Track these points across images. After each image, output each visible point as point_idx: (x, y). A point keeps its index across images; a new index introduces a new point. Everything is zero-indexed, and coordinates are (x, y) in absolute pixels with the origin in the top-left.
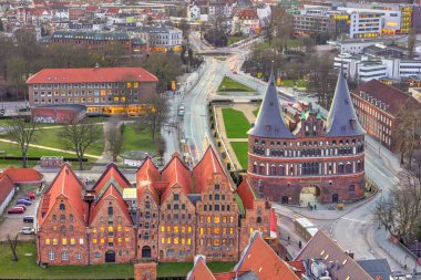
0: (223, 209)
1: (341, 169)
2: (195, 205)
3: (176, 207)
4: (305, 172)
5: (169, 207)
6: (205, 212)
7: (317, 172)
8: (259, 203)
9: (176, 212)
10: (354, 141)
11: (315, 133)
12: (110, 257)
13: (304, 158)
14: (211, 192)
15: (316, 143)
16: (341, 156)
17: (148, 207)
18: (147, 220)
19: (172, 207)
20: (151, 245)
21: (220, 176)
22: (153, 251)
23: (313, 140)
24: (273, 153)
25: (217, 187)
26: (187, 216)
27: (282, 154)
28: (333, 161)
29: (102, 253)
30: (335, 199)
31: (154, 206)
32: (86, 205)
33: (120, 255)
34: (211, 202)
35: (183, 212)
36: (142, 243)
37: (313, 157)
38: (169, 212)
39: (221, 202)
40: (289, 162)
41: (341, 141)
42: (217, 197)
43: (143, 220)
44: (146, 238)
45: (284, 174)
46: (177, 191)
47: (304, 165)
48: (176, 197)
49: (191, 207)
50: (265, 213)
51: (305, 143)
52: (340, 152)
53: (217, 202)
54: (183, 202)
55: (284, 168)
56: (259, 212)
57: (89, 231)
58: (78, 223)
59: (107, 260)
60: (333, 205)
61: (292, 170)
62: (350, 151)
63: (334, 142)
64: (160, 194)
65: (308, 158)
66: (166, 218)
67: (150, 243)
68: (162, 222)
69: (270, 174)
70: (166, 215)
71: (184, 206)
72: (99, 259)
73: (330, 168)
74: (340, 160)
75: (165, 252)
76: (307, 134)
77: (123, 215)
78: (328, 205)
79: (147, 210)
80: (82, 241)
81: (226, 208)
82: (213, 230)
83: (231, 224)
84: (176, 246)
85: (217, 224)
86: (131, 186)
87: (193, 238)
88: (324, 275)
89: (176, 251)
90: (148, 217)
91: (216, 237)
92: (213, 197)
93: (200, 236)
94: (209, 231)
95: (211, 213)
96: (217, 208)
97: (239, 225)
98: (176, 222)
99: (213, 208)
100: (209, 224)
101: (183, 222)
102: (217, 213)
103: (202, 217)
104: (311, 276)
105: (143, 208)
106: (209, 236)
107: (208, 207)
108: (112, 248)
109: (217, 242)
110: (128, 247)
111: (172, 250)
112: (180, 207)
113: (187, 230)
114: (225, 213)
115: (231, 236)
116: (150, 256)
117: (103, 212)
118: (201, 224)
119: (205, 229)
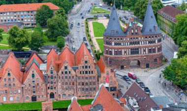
1: (150, 51)
2: (75, 71)
3: (66, 73)
4: (132, 53)
5: (62, 73)
6: (81, 75)
7: (138, 53)
8: (107, 70)
9: (66, 75)
10: (156, 37)
11: (136, 33)
12: (34, 99)
13: (131, 46)
14: (83, 65)
15: (137, 38)
16: (150, 44)
17: (52, 73)
18: (52, 80)
19: (64, 73)
20: (54, 92)
21: (87, 57)
22: (55, 95)
23: (136, 37)
24: (116, 44)
25: (86, 62)
26: (71, 77)
27: (120, 44)
28: (146, 47)
29: (30, 97)
30: (148, 66)
31: (55, 73)
32: (22, 73)
33: (39, 97)
34: (83, 70)
35: (70, 75)
36: (50, 91)
37: (136, 45)
38: (63, 75)
39: (88, 70)
40: (124, 48)
41: (150, 37)
42: (86, 67)
43: (50, 80)
44: (52, 89)
45: (121, 54)
46: (66, 65)
47: (132, 49)
48: (66, 68)
49: (73, 73)
50: (111, 74)
51: (131, 39)
52: (149, 42)
53: (86, 70)
54: (69, 70)
55: (121, 52)
56: (108, 74)
57: (23, 86)
58: (17, 83)
59: (32, 101)
60: (146, 69)
61: (125, 52)
62: (154, 42)
63: (146, 37)
64: (58, 66)
65: (133, 46)
66: (61, 78)
67: (54, 91)
68: (60, 81)
69: (115, 55)
71: (70, 72)
72: (29, 100)
73: (145, 51)
74: (149, 46)
75: (61, 96)
76: (132, 34)
77: (39, 77)
78: (144, 70)
79: (52, 75)
80: (19, 91)
81: (91, 72)
82: (85, 84)
83: (94, 81)
84: (67, 92)
85: (87, 81)
86: (44, 63)
87: (75, 88)
88: (135, 105)
89: (67, 95)
90: (52, 78)
91: (87, 87)
92: (84, 67)
93: (79, 87)
94: (83, 85)
95: (83, 75)
96: (86, 72)
97: (98, 81)
98: (66, 80)
99: (85, 73)
100: (83, 81)
101: (70, 80)
102: (86, 75)
103: (79, 78)
104: (129, 105)
105: (49, 73)
106: (83, 87)
107: (82, 72)
108: (34, 94)
109: (87, 89)
110: (43, 93)
111: (65, 95)
112: (68, 73)
113: (72, 84)
114: (91, 75)
115: (94, 86)
116: (54, 98)
117: (29, 76)
118: (78, 81)
119: (81, 84)
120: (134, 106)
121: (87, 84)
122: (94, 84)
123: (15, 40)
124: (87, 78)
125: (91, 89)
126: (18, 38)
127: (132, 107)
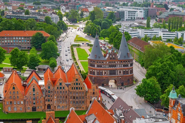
0: (79, 89)
1: (124, 73)
2: (68, 87)
3: (61, 88)
4: (110, 74)
6: (72, 90)
7: (115, 74)
9: (61, 90)
10: (129, 61)
11: (114, 59)
13: (110, 68)
14: (74, 82)
15: (114, 62)
17: (49, 88)
18: (49, 94)
19: (59, 88)
21: (78, 75)
22: (51, 106)
24: (98, 66)
25: (77, 80)
26: (65, 92)
27: (101, 66)
28: (121, 69)
29: (31, 108)
30: (123, 85)
31: (52, 88)
33: (38, 108)
34: (75, 86)
35: (64, 90)
36: (47, 103)
38: (58, 90)
39: (78, 86)
40: (104, 70)
41: (124, 62)
42: (77, 84)
44: (49, 101)
45: (102, 75)
46: (61, 82)
47: (110, 71)
48: (61, 84)
49: (66, 88)
51: (110, 62)
52: (124, 66)
53: (77, 86)
54: (64, 86)
55: (102, 73)
56: (94, 90)
57: (25, 98)
58: (20, 95)
59: (33, 110)
61: (105, 73)
62: (128, 66)
63: (121, 62)
64: (54, 82)
66: (57, 92)
67: (51, 103)
68: (55, 94)
69: (97, 75)
70: (57, 91)
71: (64, 88)
72: (29, 110)
73: (120, 72)
74: (124, 69)
75: (56, 107)
76: (111, 58)
77: (39, 91)
79: (49, 89)
80: (22, 103)
81: (80, 88)
82: (75, 98)
83: (83, 95)
84: (61, 104)
85: (77, 95)
86: (42, 80)
87: (68, 101)
88: (121, 115)
89: (61, 106)
90: (49, 92)
91: (77, 100)
92: (75, 84)
93: (70, 100)
94: (74, 98)
95: (75, 90)
96: (77, 88)
97: (86, 95)
98: (61, 94)
99: (75, 88)
100: (74, 95)
101: (64, 94)
102: (77, 91)
103: (71, 92)
104: (116, 115)
105: (47, 89)
106: (74, 100)
107: (73, 88)
108: (35, 105)
109: (77, 102)
110: (42, 105)
111: (59, 106)
112: (62, 88)
113: (65, 97)
114: (80, 90)
115: (83, 100)
116: (50, 108)
117: (30, 90)
118: (71, 95)
119: (73, 97)
120: (121, 117)
121: (77, 98)
122: (83, 98)
123: (17, 59)
124: (77, 93)
125: (80, 102)
126: (18, 59)
127: (118, 117)
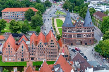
0: (54, 47)
2: (46, 46)
3: (41, 46)
7: (81, 37)
8: (64, 45)
9: (41, 48)
12: (22, 60)
13: (77, 33)
14: (50, 42)
17: (33, 46)
18: (33, 50)
19: (40, 46)
21: (53, 38)
22: (34, 58)
26: (43, 49)
29: (20, 59)
31: (34, 46)
32: (16, 46)
33: (25, 59)
34: (50, 45)
36: (31, 56)
38: (39, 48)
39: (53, 45)
40: (73, 34)
42: (52, 43)
44: (32, 55)
45: (72, 37)
48: (41, 43)
50: (66, 48)
53: (52, 45)
56: (64, 48)
59: (22, 61)
60: (85, 46)
64: (36, 43)
67: (33, 56)
69: (68, 37)
70: (38, 48)
71: (43, 46)
72: (20, 61)
75: (38, 59)
77: (26, 48)
79: (33, 47)
82: (51, 53)
83: (56, 51)
84: (41, 57)
85: (52, 51)
86: (29, 40)
87: (45, 55)
88: (78, 65)
89: (41, 58)
90: (33, 49)
91: (52, 54)
92: (51, 44)
94: (50, 53)
95: (50, 48)
96: (52, 46)
97: (58, 51)
98: (41, 50)
99: (51, 46)
100: (50, 51)
101: (43, 50)
102: (52, 48)
103: (48, 49)
104: (75, 65)
105: (31, 46)
106: (50, 54)
107: (49, 46)
108: (23, 57)
109: (52, 56)
110: (27, 57)
111: (39, 58)
112: (42, 46)
113: (44, 52)
115: (56, 54)
116: (33, 60)
117: (20, 47)
118: (47, 51)
119: (49, 53)
121: (52, 53)
122: (56, 53)
124: (52, 50)
125: (54, 56)
127: (76, 66)
